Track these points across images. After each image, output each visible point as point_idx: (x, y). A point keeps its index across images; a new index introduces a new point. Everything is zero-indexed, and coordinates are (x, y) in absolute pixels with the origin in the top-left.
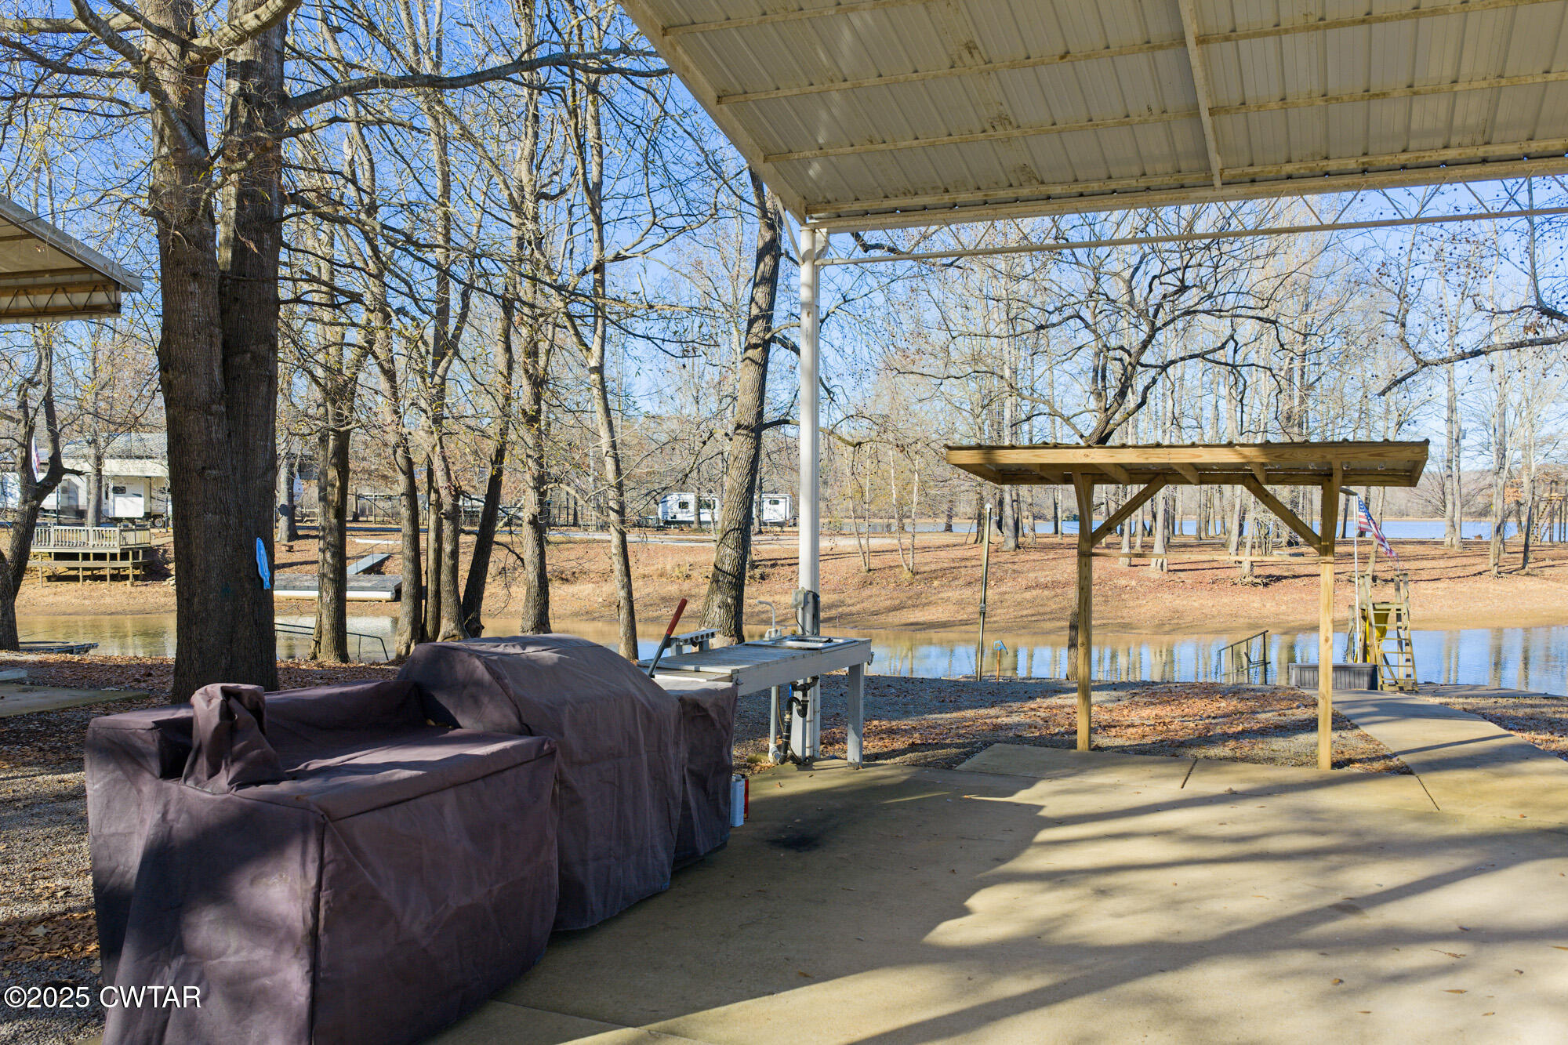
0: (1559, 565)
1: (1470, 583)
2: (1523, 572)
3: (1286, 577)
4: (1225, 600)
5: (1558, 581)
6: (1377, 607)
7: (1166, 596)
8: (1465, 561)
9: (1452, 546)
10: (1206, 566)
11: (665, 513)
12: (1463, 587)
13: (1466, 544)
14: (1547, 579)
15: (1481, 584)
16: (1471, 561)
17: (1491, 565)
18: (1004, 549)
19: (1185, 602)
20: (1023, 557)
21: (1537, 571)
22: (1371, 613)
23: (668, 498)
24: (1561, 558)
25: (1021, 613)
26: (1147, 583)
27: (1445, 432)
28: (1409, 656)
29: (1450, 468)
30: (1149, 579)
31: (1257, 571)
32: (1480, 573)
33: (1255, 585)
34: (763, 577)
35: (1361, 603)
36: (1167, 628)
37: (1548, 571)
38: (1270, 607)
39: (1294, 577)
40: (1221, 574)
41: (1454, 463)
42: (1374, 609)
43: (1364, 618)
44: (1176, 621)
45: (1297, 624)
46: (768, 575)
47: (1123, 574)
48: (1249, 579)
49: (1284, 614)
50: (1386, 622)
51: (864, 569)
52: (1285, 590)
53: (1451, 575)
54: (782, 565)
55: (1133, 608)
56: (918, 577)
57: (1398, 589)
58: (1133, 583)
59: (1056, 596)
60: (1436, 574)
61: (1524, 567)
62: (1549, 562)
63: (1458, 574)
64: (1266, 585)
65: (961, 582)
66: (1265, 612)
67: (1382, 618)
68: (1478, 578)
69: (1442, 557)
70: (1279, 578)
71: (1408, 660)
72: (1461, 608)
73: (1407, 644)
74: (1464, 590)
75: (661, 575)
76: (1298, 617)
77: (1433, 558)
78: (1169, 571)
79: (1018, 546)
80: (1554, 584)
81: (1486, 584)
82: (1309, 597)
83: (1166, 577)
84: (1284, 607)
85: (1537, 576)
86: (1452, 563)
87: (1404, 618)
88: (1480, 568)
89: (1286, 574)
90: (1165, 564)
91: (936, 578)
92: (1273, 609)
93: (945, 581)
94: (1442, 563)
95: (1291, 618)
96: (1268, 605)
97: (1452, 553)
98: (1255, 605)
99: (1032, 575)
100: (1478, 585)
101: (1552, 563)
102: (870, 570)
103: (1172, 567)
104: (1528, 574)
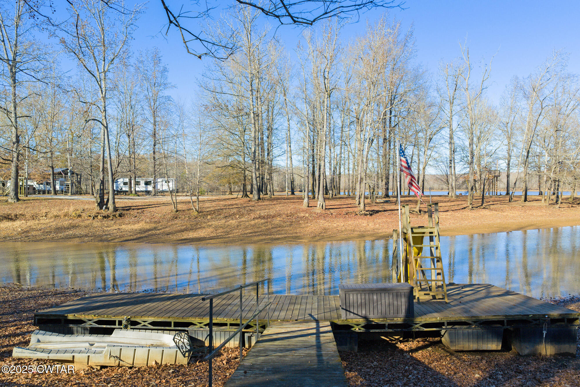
0: (496, 204)
1: (461, 212)
2: (482, 207)
3: (381, 211)
4: (350, 223)
5: (496, 211)
6: (415, 231)
7: (322, 221)
8: (458, 203)
9: (452, 197)
10: (344, 206)
11: (117, 187)
12: (458, 214)
13: (457, 196)
14: (492, 210)
15: (466, 213)
16: (460, 203)
17: (469, 204)
18: (253, 200)
19: (330, 224)
20: (260, 204)
21: (487, 207)
22: (410, 236)
23: (118, 180)
24: (496, 201)
26: (314, 215)
27: (449, 148)
28: (439, 271)
29: (451, 163)
30: (315, 213)
31: (367, 208)
32: (465, 208)
33: (366, 215)
34: (120, 216)
35: (403, 228)
36: (318, 238)
37: (492, 207)
38: (371, 226)
39: (385, 211)
40: (350, 210)
41: (452, 161)
42: (413, 232)
43: (405, 239)
44: (322, 234)
45: (382, 234)
46: (124, 215)
47: (303, 211)
48: (363, 212)
49: (377, 229)
50: (422, 243)
51: (175, 210)
52: (380, 217)
53: (453, 209)
54: (133, 209)
55: (303, 228)
56: (201, 214)
57: (430, 216)
58: (307, 215)
59: (267, 222)
60: (446, 209)
61: (482, 205)
62: (491, 203)
63: (456, 209)
64: (371, 215)
65: (222, 216)
66: (368, 228)
67: (418, 240)
68: (464, 210)
69: (448, 201)
70: (378, 212)
71: (439, 274)
72: (458, 224)
73: (438, 261)
74: (459, 215)
75: (65, 216)
76: (384, 230)
77: (445, 202)
78: (326, 209)
79: (259, 198)
80: (495, 212)
81: (467, 213)
82: (390, 220)
83: (324, 212)
84: (378, 226)
85: (487, 209)
86: (453, 204)
87: (436, 239)
88: (465, 206)
89: (381, 210)
90: (324, 205)
91: (210, 214)
92: (372, 227)
93: (214, 216)
94: (449, 204)
95: (380, 231)
96: (370, 225)
97: (452, 200)
98: (364, 225)
100: (464, 213)
101: (493, 203)
102: (177, 211)
103: (328, 207)
104: (484, 208)
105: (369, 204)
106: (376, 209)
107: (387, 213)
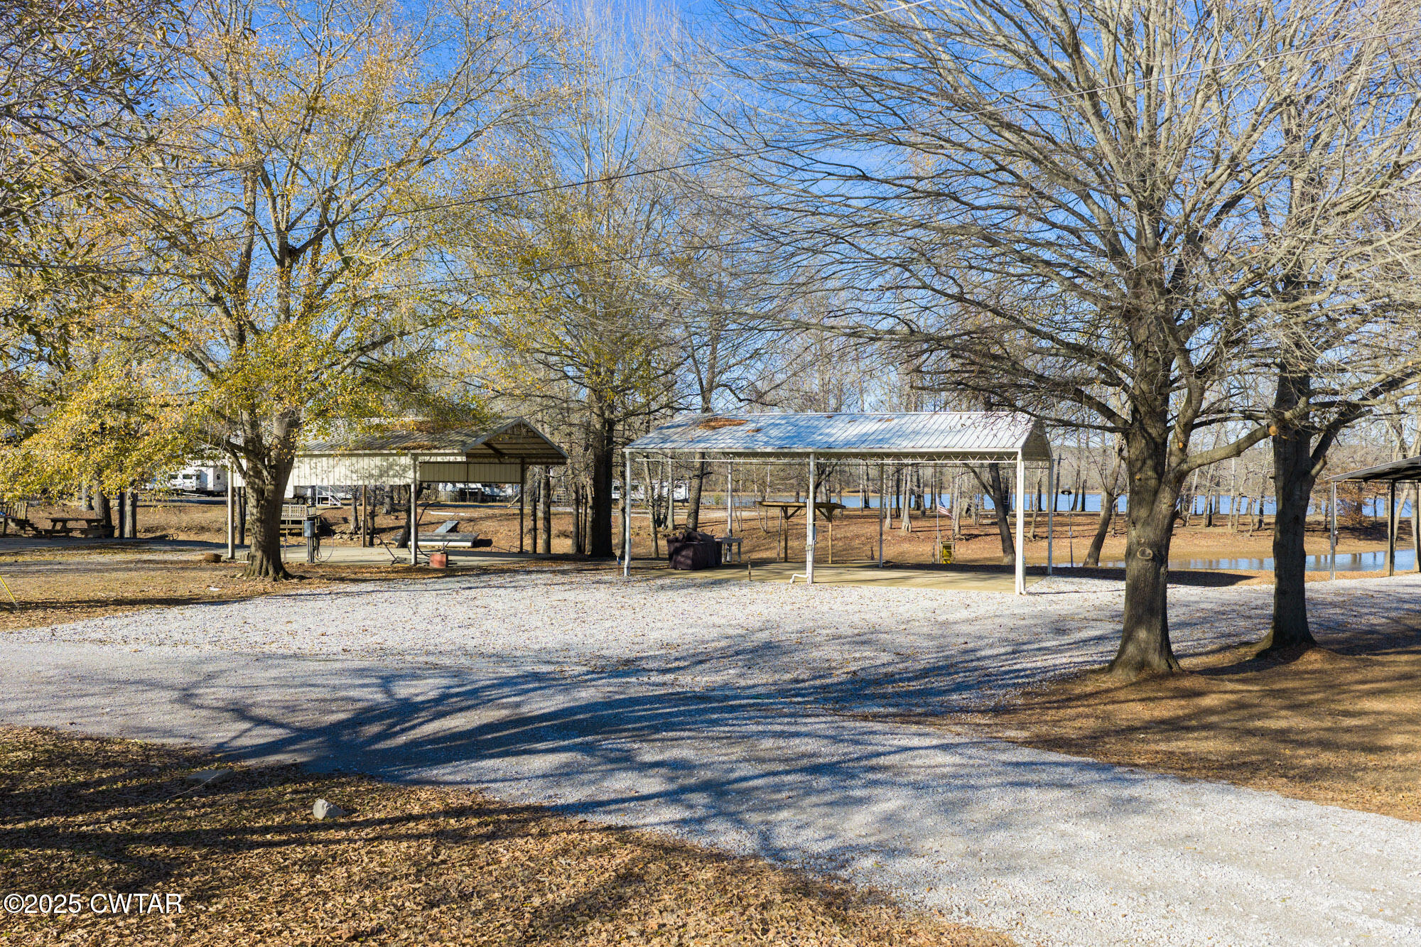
31: (963, 532)
70: (977, 536)
83: (909, 535)
105: (969, 526)
106: (976, 532)
107: (989, 538)
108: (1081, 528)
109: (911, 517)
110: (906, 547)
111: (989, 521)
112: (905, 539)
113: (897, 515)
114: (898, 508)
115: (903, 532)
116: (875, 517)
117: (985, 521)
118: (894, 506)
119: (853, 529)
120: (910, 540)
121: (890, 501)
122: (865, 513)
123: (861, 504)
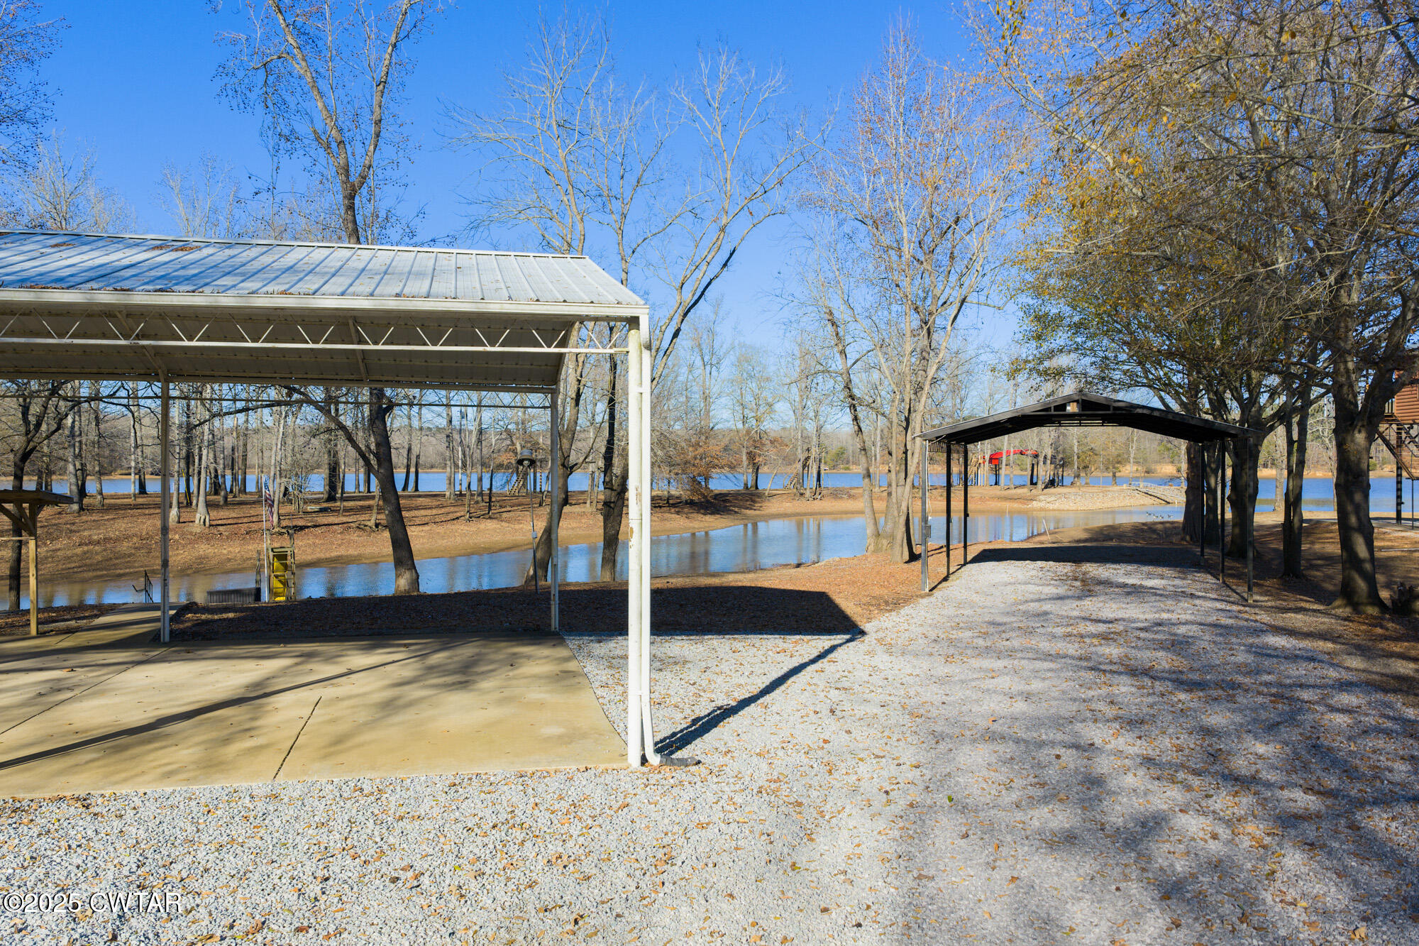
0: (514, 511)
1: (448, 525)
2: (487, 516)
3: (308, 527)
4: (252, 548)
5: (509, 522)
7: (202, 546)
8: (451, 509)
9: (449, 498)
10: (244, 520)
14: (503, 521)
16: (455, 509)
17: (466, 512)
18: (71, 512)
19: (216, 550)
20: (84, 518)
21: (498, 515)
25: (69, 566)
26: (188, 536)
30: (191, 533)
31: (284, 523)
32: (457, 518)
33: (281, 534)
37: (505, 515)
39: (315, 526)
40: (255, 526)
48: (277, 530)
52: (306, 537)
58: (177, 536)
59: (105, 550)
60: (426, 519)
61: (488, 513)
64: (291, 533)
68: (455, 521)
70: (302, 528)
72: (429, 545)
74: (441, 531)
78: (211, 525)
79: (83, 510)
80: (505, 525)
81: (458, 527)
82: (321, 541)
83: (207, 531)
85: (496, 518)
88: (459, 515)
89: (310, 524)
90: (207, 520)
97: (446, 504)
99: (86, 533)
100: (453, 527)
103: (214, 523)
105: (290, 515)
106: (301, 523)
107: (318, 530)
108: (428, 512)
109: (209, 505)
110: (203, 549)
111: (315, 507)
112: (200, 537)
113: (187, 502)
114: (188, 493)
115: (197, 528)
116: (156, 506)
117: (310, 508)
118: (183, 489)
119: (120, 526)
120: (207, 538)
121: (176, 486)
122: (140, 500)
123: (133, 488)
